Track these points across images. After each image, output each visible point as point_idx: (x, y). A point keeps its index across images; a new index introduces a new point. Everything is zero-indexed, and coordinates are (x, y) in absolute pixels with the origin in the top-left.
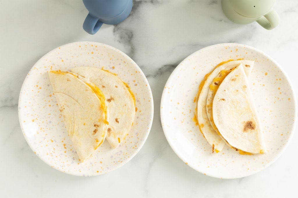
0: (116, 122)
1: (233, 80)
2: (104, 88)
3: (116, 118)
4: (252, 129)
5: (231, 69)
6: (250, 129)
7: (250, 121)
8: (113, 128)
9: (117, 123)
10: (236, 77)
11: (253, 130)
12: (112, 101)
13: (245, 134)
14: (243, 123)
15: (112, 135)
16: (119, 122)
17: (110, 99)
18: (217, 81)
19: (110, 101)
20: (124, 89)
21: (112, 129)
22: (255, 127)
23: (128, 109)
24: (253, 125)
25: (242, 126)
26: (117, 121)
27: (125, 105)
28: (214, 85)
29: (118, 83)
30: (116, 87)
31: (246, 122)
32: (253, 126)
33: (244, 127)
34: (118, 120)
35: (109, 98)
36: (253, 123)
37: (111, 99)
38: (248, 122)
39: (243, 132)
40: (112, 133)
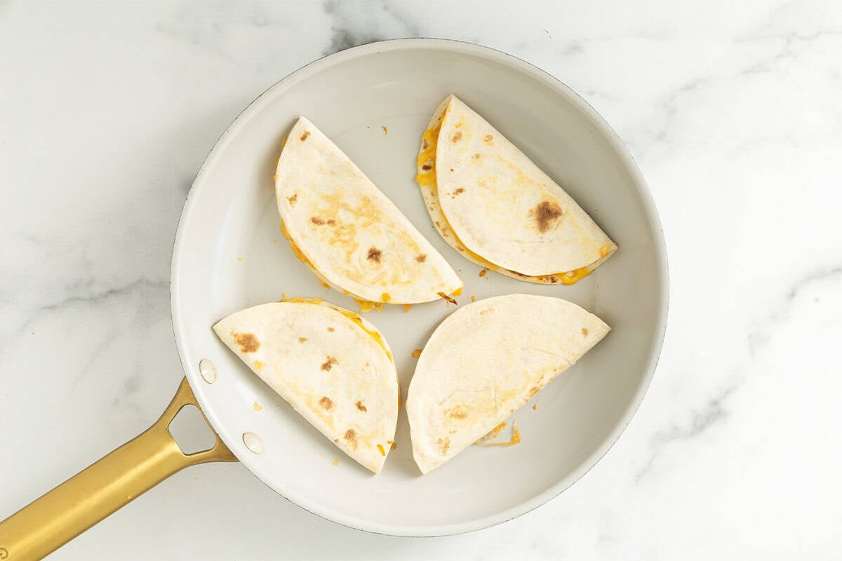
0: (359, 411)
1: (455, 139)
2: (306, 343)
3: (356, 402)
4: (556, 217)
5: (440, 119)
6: (553, 220)
7: (543, 203)
8: (357, 426)
9: (363, 412)
10: (458, 129)
11: (560, 218)
12: (334, 366)
13: (549, 234)
14: (530, 216)
15: (360, 442)
16: (367, 408)
17: (327, 364)
18: (426, 161)
19: (330, 367)
20: (351, 328)
21: (357, 431)
22: (561, 210)
23: (376, 370)
24: (554, 207)
25: (532, 223)
26: (360, 407)
27: (367, 365)
28: (423, 172)
29: (333, 320)
30: (331, 330)
31: (534, 211)
32: (554, 211)
33: (536, 221)
34: (363, 404)
35: (325, 361)
36: (551, 204)
37: (330, 362)
38: (539, 206)
39: (540, 234)
40: (360, 440)
